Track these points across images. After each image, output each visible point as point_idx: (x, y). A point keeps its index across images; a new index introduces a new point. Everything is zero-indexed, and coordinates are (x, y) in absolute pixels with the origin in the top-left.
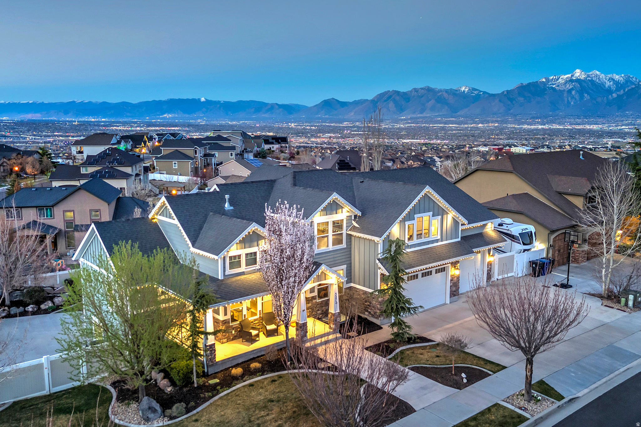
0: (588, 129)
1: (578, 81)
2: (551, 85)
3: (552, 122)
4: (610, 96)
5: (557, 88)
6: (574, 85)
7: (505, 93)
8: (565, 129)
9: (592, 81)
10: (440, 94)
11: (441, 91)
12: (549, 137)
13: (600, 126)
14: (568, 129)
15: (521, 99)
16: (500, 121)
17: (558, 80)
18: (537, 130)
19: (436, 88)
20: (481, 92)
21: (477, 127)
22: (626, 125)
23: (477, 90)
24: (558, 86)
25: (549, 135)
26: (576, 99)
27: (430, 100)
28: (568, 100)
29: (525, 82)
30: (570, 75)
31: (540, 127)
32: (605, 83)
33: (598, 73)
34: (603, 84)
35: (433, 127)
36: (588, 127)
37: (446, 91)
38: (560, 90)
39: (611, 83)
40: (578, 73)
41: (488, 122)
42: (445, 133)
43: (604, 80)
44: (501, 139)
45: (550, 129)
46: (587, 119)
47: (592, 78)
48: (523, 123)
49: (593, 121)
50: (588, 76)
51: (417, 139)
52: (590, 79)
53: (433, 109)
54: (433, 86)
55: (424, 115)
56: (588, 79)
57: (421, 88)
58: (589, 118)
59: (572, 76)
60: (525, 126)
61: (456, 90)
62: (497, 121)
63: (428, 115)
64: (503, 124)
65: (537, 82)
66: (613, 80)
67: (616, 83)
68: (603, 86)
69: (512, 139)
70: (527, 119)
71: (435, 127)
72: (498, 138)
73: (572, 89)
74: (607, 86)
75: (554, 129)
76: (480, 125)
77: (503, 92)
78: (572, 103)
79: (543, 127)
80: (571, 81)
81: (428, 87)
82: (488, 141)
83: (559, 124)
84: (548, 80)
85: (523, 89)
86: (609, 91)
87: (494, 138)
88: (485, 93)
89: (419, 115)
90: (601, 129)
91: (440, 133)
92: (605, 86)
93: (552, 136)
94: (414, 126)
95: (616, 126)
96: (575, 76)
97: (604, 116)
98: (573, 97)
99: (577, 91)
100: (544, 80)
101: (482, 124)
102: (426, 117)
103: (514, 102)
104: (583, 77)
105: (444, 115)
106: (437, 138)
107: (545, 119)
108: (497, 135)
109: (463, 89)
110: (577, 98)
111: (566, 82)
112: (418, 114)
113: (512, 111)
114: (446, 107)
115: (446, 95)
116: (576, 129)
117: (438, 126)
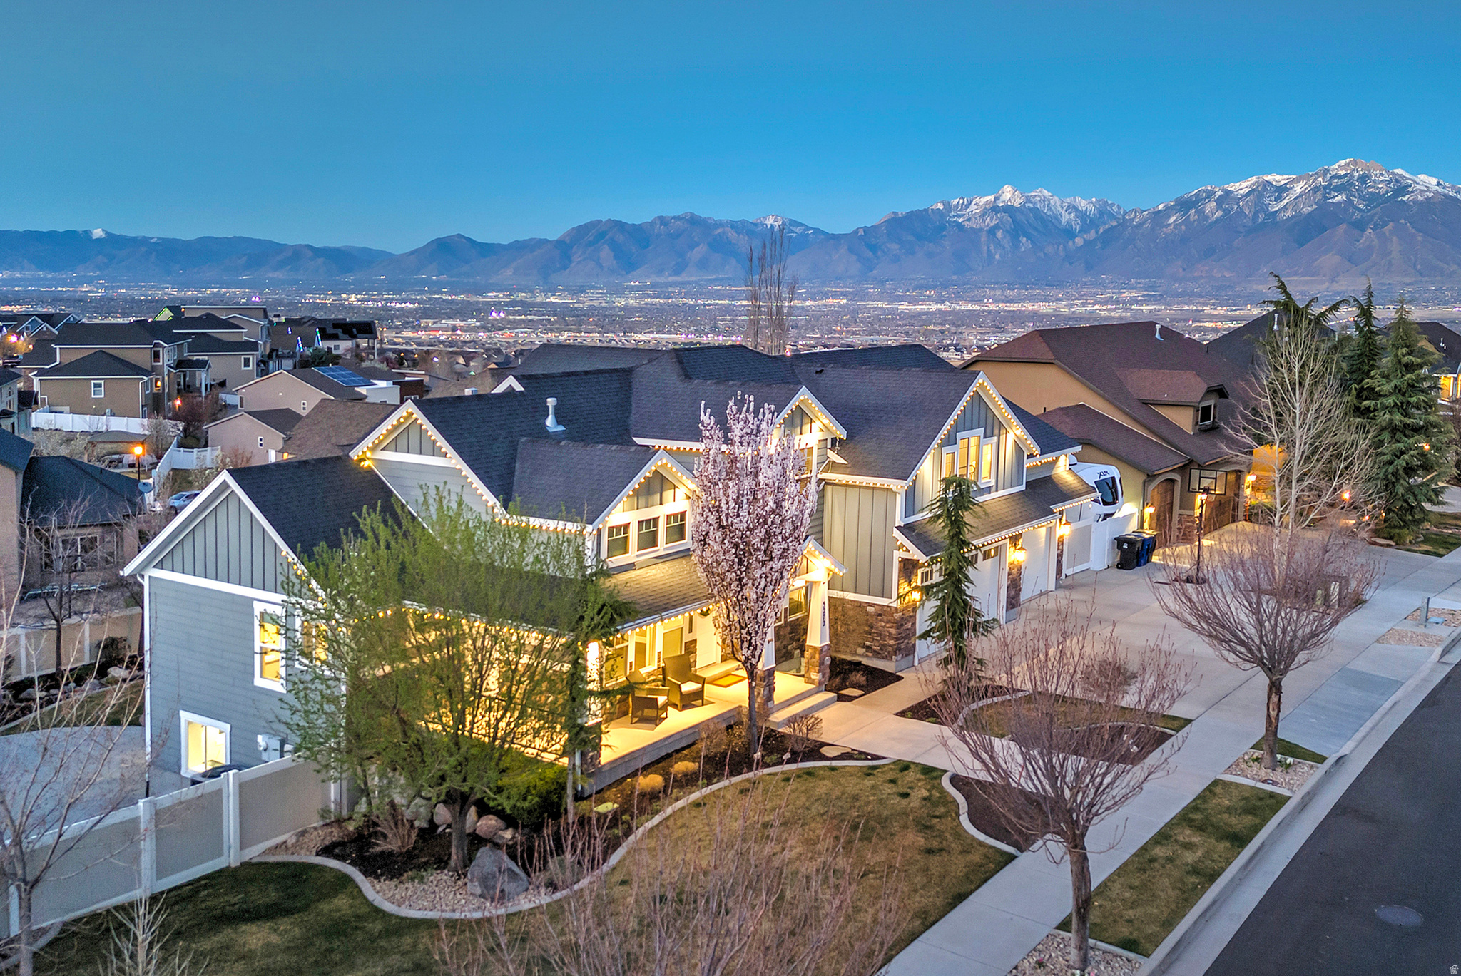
0: (1030, 312)
1: (1008, 209)
2: (954, 216)
3: (958, 297)
4: (1071, 243)
5: (966, 223)
6: (1001, 220)
7: (861, 232)
8: (984, 311)
9: (1035, 210)
10: (719, 231)
11: (720, 224)
12: (953, 329)
13: (1053, 305)
14: (990, 312)
15: (894, 247)
16: (850, 293)
17: (967, 206)
18: (928, 313)
19: (710, 218)
20: (811, 229)
21: (803, 308)
22: (1101, 303)
23: (799, 224)
24: (969, 220)
25: (954, 324)
26: (1004, 248)
27: (697, 244)
28: (989, 250)
29: (903, 210)
30: (992, 198)
31: (934, 307)
32: (1061, 215)
33: (1046, 193)
34: (1057, 218)
35: (705, 305)
36: (1030, 308)
37: (733, 225)
38: (972, 228)
39: (1073, 215)
40: (1008, 194)
41: (826, 296)
42: (731, 320)
43: (1059, 209)
44: (854, 333)
45: (954, 312)
46: (1027, 289)
47: (1036, 204)
48: (900, 299)
49: (1039, 294)
50: (1028, 200)
51: (669, 333)
52: (1031, 206)
53: (703, 264)
54: (702, 213)
55: (684, 277)
56: (1027, 205)
57: (674, 218)
58: (1031, 288)
59: (997, 199)
60: (904, 306)
61: (756, 225)
62: (845, 295)
63: (693, 279)
64: (858, 301)
65: (926, 210)
66: (1076, 209)
67: (1082, 216)
68: (1056, 223)
69: (879, 333)
70: (908, 291)
71: (709, 305)
72: (848, 331)
73: (996, 227)
74: (1063, 222)
75: (963, 311)
76: (808, 303)
77: (856, 232)
78: (997, 257)
79: (939, 306)
80: (995, 209)
81: (692, 214)
82: (828, 338)
83: (973, 300)
84: (948, 206)
85: (897, 224)
86: (1069, 233)
87: (841, 332)
88: (817, 231)
89: (671, 279)
90: (1055, 310)
91: (722, 320)
92: (1060, 222)
93: (959, 326)
94: (660, 303)
95: (1083, 305)
96: (1002, 199)
97: (1059, 284)
98: (999, 244)
99: (1007, 231)
100: (940, 206)
101: (814, 299)
102: (689, 283)
103: (879, 253)
104: (1017, 202)
105: (728, 279)
106: (715, 330)
107: (943, 289)
108: (847, 324)
109: (770, 221)
110: (1006, 245)
111: (984, 213)
112: (670, 275)
113: (875, 272)
114: (734, 262)
115: (732, 235)
116: (1006, 311)
117: (717, 304)
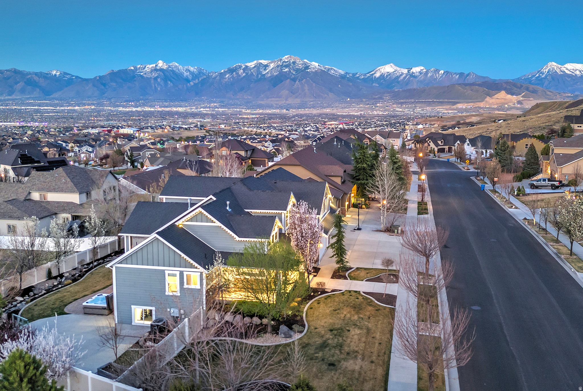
0: (175, 111)
1: (161, 70)
2: (139, 72)
3: (144, 105)
4: (188, 84)
5: (144, 75)
6: (159, 74)
7: (98, 78)
8: (156, 111)
9: (173, 71)
10: (30, 76)
11: (29, 73)
12: (144, 119)
13: (184, 109)
14: (158, 111)
15: (114, 84)
16: (96, 103)
17: (144, 68)
18: (132, 112)
19: (24, 71)
20: (74, 76)
21: (74, 110)
22: (203, 108)
23: (69, 74)
25: (144, 117)
26: (161, 86)
27: (19, 82)
28: (155, 86)
29: (116, 70)
30: (154, 65)
31: (134, 109)
32: (183, 73)
33: (176, 64)
34: (182, 74)
35: (26, 109)
36: (175, 110)
37: (36, 74)
38: (147, 77)
39: (188, 73)
40: (161, 64)
41: (84, 105)
42: (40, 116)
43: (183, 70)
44: (100, 121)
45: (143, 111)
46: (172, 102)
47: (172, 68)
48: (118, 106)
49: (178, 104)
50: (169, 67)
51: (10, 122)
52: (171, 69)
53: (23, 91)
55: (13, 97)
56: (169, 69)
57: (6, 70)
58: (174, 102)
59: (156, 66)
60: (121, 109)
61: (47, 74)
62: (93, 104)
63: (19, 97)
64: (99, 107)
65: (126, 70)
66: (189, 71)
67: (192, 73)
68: (182, 76)
69: (112, 120)
70: (122, 102)
71: (28, 109)
72: (97, 120)
73: (157, 77)
74: (185, 75)
75: (147, 111)
76: (77, 108)
77: (96, 78)
78: (159, 89)
79: (136, 109)
80: (155, 70)
81: (15, 69)
82: (89, 123)
83: (151, 106)
84: (136, 68)
85: (114, 75)
86: (187, 80)
87: (94, 120)
88: (77, 77)
89: (7, 98)
90: (185, 110)
91: (36, 116)
93: (146, 117)
94: (3, 108)
95: (196, 108)
96: (159, 65)
97: (185, 100)
98: (159, 84)
99: (162, 79)
100: (132, 68)
101: (79, 106)
102: (16, 99)
103: (107, 87)
104: (165, 67)
105: (36, 97)
106: (33, 120)
107: (137, 101)
108: (96, 117)
109: (54, 72)
110: (162, 84)
111: (152, 71)
112: (6, 96)
113: (106, 95)
114: (38, 90)
115: (36, 78)
116: (165, 111)
117: (32, 109)
